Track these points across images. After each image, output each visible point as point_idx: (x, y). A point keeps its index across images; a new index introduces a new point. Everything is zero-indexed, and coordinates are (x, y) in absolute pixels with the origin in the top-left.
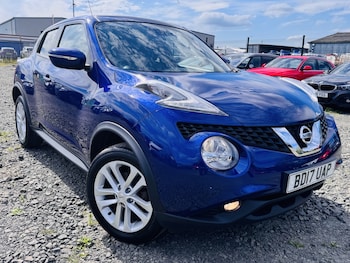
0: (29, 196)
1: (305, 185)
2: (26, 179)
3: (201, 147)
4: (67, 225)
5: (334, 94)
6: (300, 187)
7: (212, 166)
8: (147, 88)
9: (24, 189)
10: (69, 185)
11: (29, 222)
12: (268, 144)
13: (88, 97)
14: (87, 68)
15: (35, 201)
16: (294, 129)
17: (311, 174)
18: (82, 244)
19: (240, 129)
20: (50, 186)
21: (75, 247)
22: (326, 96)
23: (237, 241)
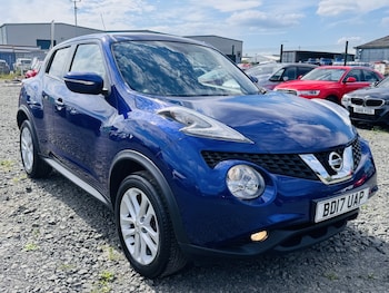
0: (42, 231)
1: (335, 214)
2: (37, 213)
3: (226, 176)
4: (86, 260)
5: (382, 110)
6: (329, 216)
7: (239, 195)
8: (169, 115)
9: (35, 223)
10: (85, 218)
11: (45, 257)
12: (296, 171)
13: (107, 124)
14: (105, 93)
15: (49, 236)
16: (322, 156)
17: (341, 202)
18: (104, 278)
19: (266, 157)
20: (64, 219)
21: (97, 282)
22: (373, 113)
23: (268, 273)
